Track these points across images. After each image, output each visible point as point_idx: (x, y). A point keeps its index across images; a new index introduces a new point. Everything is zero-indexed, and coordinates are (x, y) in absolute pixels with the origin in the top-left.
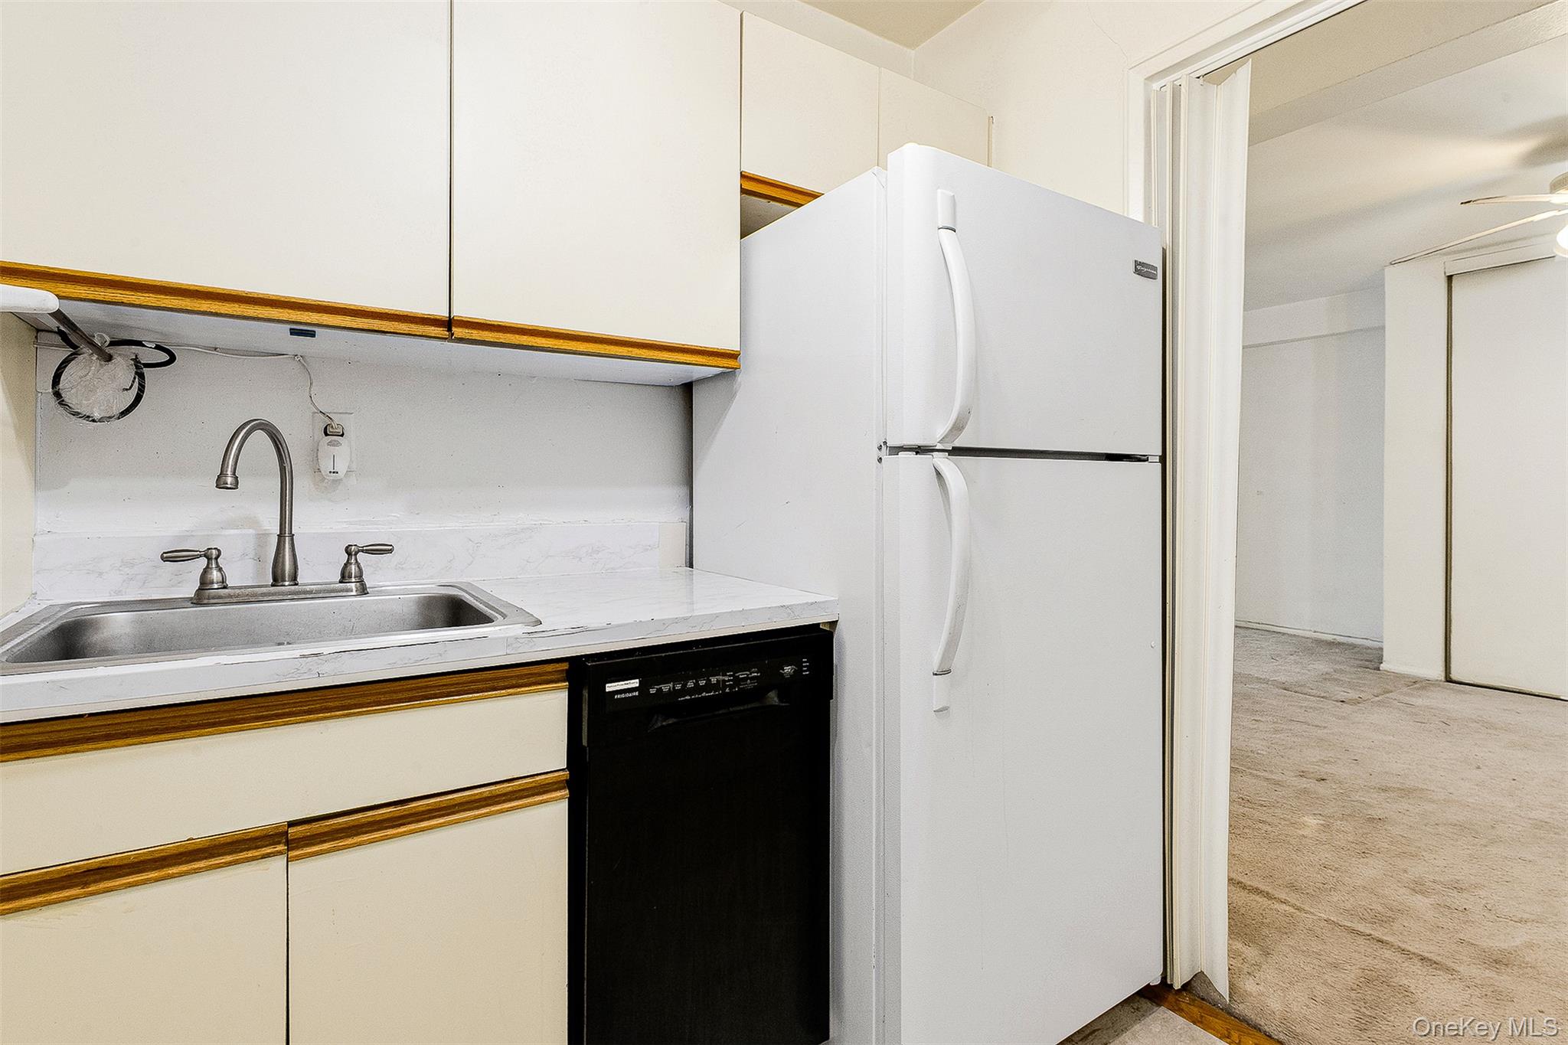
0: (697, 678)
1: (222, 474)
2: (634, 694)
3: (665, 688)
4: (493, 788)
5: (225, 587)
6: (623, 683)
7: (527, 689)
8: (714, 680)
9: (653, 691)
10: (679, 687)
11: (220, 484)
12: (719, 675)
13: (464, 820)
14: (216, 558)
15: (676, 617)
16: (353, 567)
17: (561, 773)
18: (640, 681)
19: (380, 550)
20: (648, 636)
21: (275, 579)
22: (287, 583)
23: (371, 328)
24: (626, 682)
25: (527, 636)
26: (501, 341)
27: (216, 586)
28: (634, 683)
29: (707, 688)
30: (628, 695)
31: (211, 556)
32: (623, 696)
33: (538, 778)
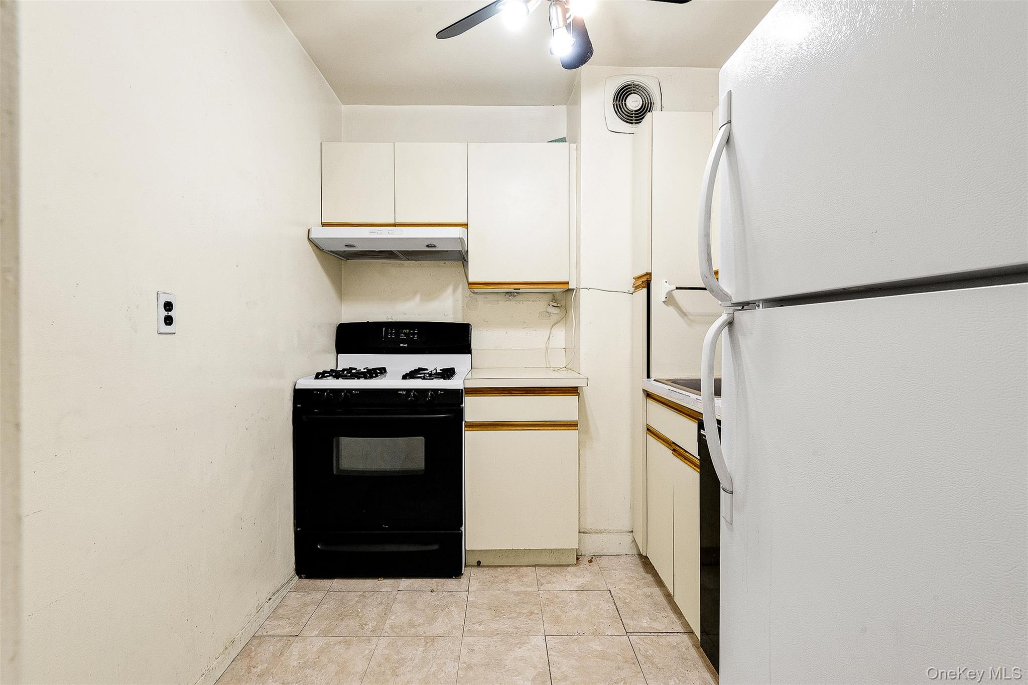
25: (696, 400)
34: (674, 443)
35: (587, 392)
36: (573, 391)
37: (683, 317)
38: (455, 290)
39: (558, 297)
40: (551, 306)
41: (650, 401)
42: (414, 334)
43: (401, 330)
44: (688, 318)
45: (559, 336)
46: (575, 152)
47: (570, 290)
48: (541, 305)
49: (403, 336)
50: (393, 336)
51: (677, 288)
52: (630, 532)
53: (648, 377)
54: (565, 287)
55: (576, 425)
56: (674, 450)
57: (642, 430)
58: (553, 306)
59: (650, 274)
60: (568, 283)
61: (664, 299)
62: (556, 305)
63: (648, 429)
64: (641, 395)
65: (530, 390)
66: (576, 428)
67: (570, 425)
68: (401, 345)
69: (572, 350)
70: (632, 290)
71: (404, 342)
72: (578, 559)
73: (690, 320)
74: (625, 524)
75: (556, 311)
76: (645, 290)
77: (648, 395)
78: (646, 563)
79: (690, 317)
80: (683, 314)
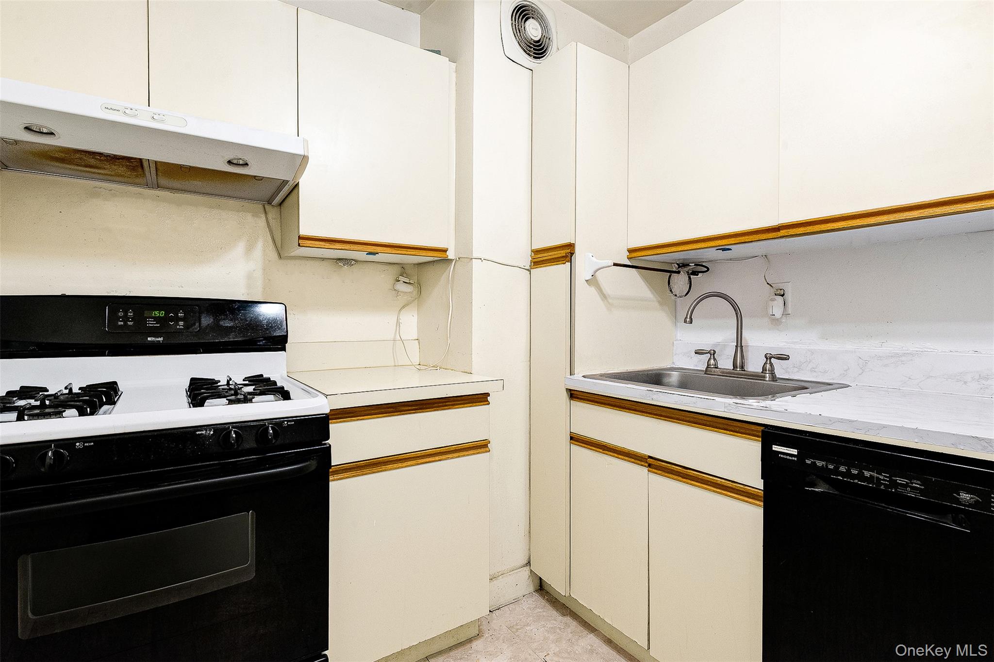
0: (850, 466)
1: (686, 318)
2: (794, 458)
3: (819, 463)
4: (723, 481)
5: (716, 368)
6: (785, 448)
7: (741, 435)
8: (867, 474)
9: (808, 462)
10: (831, 467)
11: (685, 322)
12: (874, 472)
13: (710, 490)
14: (714, 354)
15: (842, 418)
16: (768, 365)
17: (760, 491)
18: (798, 451)
19: (784, 358)
20: (816, 426)
21: (734, 368)
22: (738, 369)
23: (740, 241)
24: (788, 449)
25: (735, 404)
26: (808, 231)
27: (712, 366)
28: (794, 452)
29: (861, 477)
30: (788, 457)
31: (713, 353)
32: (785, 457)
33: (746, 487)
34: (650, 457)
36: (481, 399)
37: (603, 300)
38: (250, 248)
40: (401, 282)
41: (577, 402)
42: (177, 319)
43: (146, 314)
44: (608, 301)
47: (448, 261)
48: (383, 279)
49: (151, 323)
50: (130, 323)
51: (615, 265)
52: (524, 566)
54: (438, 256)
55: (486, 446)
56: (650, 466)
58: (404, 282)
59: (572, 245)
61: (589, 277)
62: (408, 282)
63: (571, 438)
64: (565, 396)
65: (428, 404)
66: (487, 449)
67: (481, 447)
68: (149, 339)
70: (529, 265)
71: (154, 332)
73: (609, 303)
74: (520, 557)
75: (408, 289)
76: (567, 265)
77: (573, 394)
79: (610, 301)
80: (604, 296)
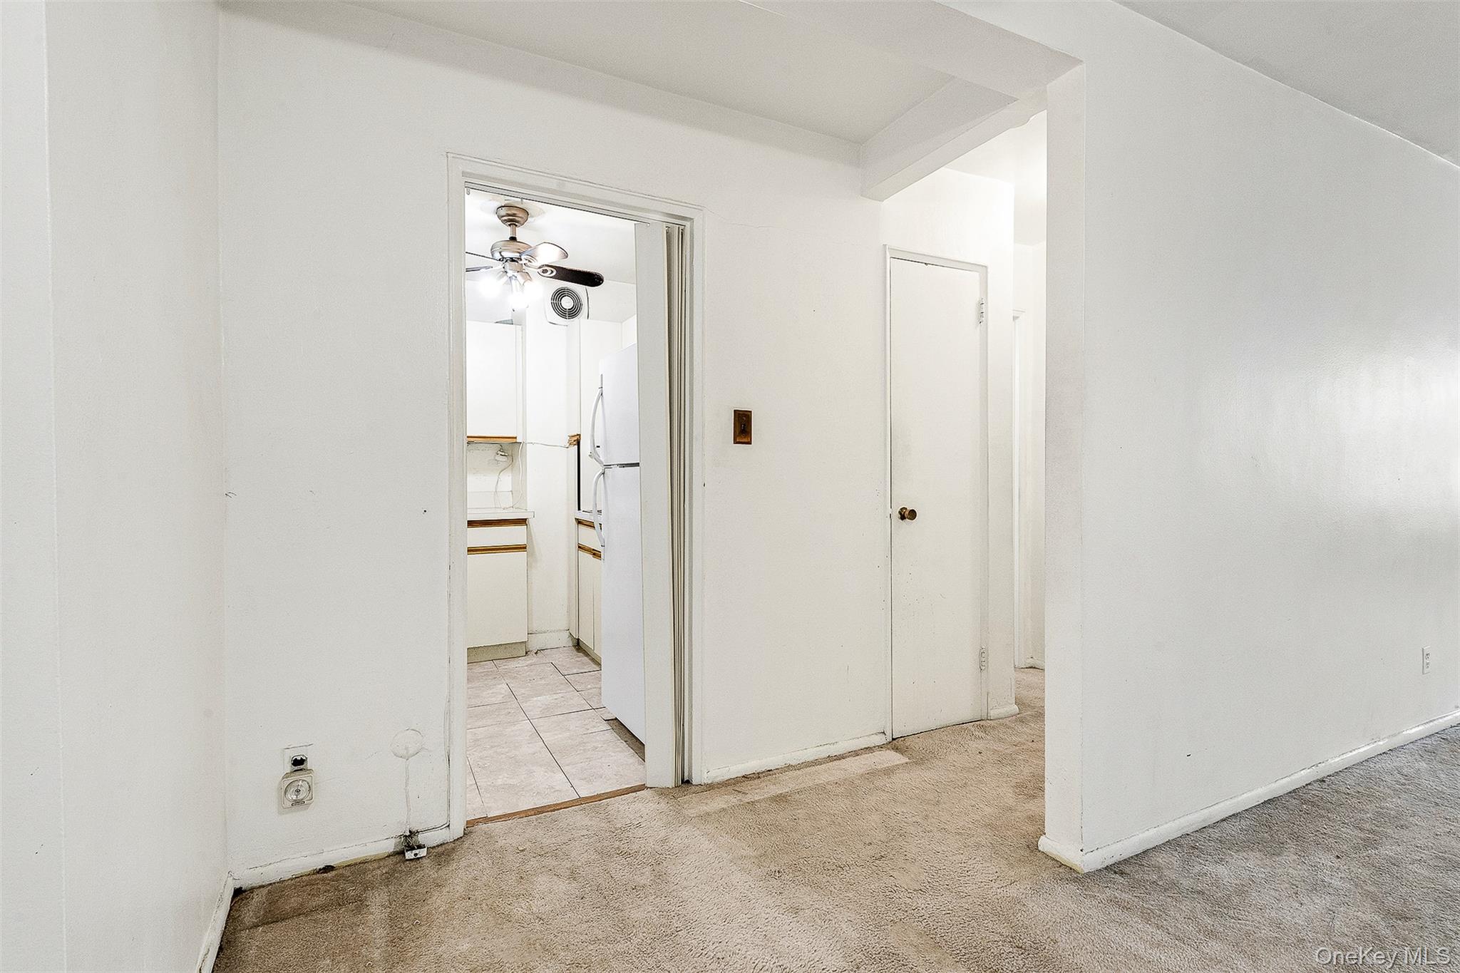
34: (594, 550)
35: (531, 522)
36: (522, 522)
39: (505, 447)
40: (498, 454)
41: (580, 526)
45: (506, 481)
46: (521, 332)
47: (517, 444)
48: (490, 452)
52: (566, 628)
53: (579, 509)
54: (514, 440)
55: (525, 548)
56: (594, 554)
57: (574, 547)
58: (500, 454)
59: (579, 435)
60: (516, 438)
61: (591, 454)
62: (503, 454)
63: (579, 547)
64: (574, 522)
65: (489, 522)
66: (525, 550)
67: (521, 548)
69: (519, 493)
70: (568, 445)
72: (526, 653)
74: (563, 624)
75: (504, 459)
76: (576, 446)
77: (579, 522)
78: (578, 646)
